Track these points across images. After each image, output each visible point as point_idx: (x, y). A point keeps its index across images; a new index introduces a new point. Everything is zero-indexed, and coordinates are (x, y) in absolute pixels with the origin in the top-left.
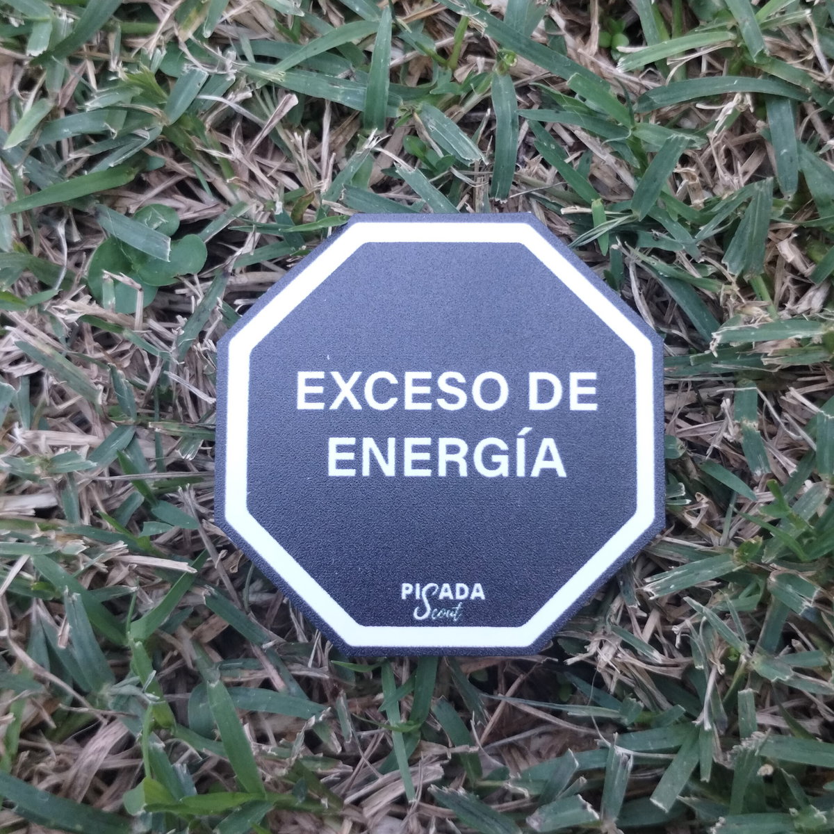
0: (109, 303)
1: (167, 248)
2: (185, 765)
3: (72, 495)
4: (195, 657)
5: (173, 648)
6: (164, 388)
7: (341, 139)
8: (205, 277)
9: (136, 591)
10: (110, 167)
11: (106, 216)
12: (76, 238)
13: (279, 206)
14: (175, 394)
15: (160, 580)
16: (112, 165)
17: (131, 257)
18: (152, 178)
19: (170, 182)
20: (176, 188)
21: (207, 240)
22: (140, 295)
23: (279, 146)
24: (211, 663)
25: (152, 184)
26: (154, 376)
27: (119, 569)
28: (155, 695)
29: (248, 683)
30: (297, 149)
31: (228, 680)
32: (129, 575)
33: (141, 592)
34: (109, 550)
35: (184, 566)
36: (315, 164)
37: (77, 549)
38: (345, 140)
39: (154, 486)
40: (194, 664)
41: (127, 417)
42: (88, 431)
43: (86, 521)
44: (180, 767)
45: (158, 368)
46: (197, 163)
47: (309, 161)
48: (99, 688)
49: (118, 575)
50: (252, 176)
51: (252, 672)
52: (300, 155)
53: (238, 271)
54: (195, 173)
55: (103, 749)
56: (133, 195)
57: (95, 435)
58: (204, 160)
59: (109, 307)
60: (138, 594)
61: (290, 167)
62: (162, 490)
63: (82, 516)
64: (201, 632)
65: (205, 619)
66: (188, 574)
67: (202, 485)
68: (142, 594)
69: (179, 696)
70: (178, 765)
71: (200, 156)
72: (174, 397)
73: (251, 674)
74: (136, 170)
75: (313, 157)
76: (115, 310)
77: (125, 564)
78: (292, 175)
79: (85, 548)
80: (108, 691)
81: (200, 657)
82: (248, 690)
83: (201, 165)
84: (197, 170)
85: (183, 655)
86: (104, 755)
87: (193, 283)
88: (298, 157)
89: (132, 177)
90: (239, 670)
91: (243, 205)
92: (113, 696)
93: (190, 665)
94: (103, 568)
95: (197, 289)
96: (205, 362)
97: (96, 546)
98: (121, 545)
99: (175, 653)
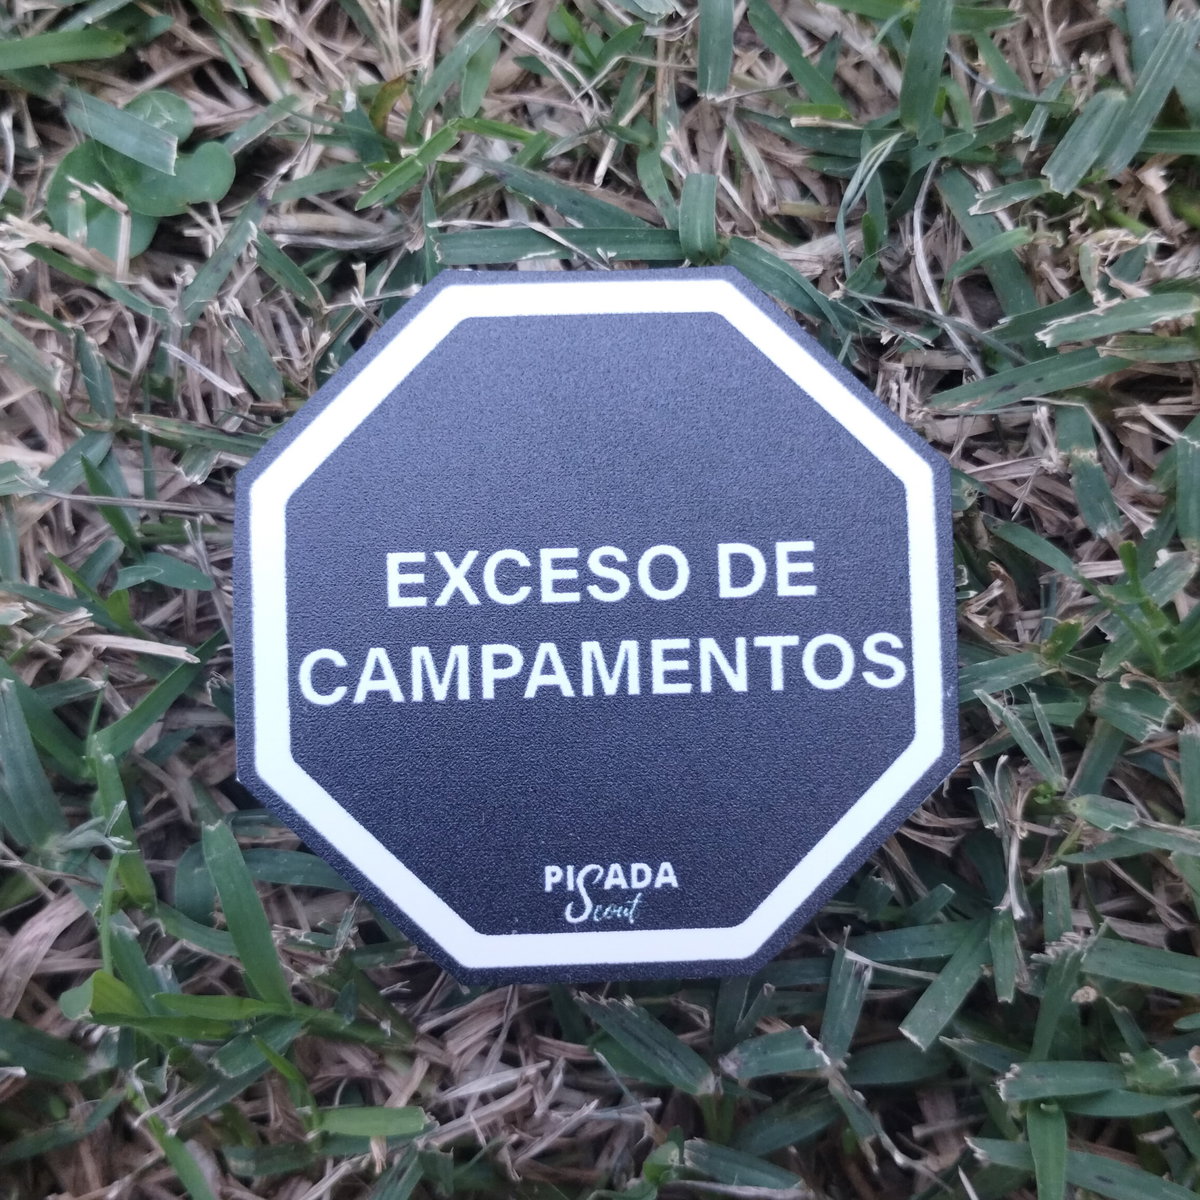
0: (78, 235)
1: (172, 153)
2: (170, 967)
3: (9, 535)
4: (196, 805)
5: (161, 787)
6: (159, 379)
7: (451, 15)
8: (231, 215)
9: (103, 689)
10: (88, 26)
11: (78, 105)
12: (32, 142)
13: (350, 101)
14: (176, 385)
15: (143, 677)
16: (89, 20)
17: (117, 172)
18: (153, 56)
19: (181, 66)
20: (190, 79)
21: (236, 152)
22: (125, 222)
23: (355, 20)
24: (219, 814)
25: (154, 67)
26: (143, 352)
27: (80, 657)
28: (126, 839)
29: (276, 845)
30: (383, 24)
31: (245, 840)
32: (93, 665)
33: (111, 693)
34: (63, 622)
35: (179, 652)
36: (409, 51)
37: (13, 615)
38: (457, 18)
39: (140, 530)
40: (194, 814)
41: (100, 419)
42: (39, 446)
43: (33, 581)
44: (162, 968)
45: (149, 339)
46: (224, 34)
47: (400, 46)
48: (42, 839)
49: (75, 665)
50: (310, 58)
51: (283, 830)
52: (387, 33)
53: (282, 209)
54: (221, 50)
55: (45, 936)
56: (123, 84)
57: (52, 453)
58: (235, 30)
59: (76, 240)
60: (107, 695)
61: (369, 53)
62: (151, 538)
63: (24, 574)
64: (206, 768)
65: (213, 750)
66: (188, 665)
67: (216, 536)
68: (113, 698)
69: (167, 863)
70: (158, 966)
71: (230, 23)
72: (174, 392)
73: (281, 834)
74: (130, 40)
75: (406, 40)
76: (87, 244)
77: (87, 647)
78: (371, 67)
79: (25, 615)
80: (55, 844)
81: (204, 804)
82: (275, 854)
83: (231, 41)
84: (224, 46)
85: (178, 801)
86: (45, 947)
87: (211, 221)
88: (382, 35)
89: (121, 48)
90: (263, 828)
91: (293, 99)
92: (65, 853)
93: (187, 817)
94: (53, 650)
95: (218, 231)
96: (227, 334)
97: (43, 616)
98: (83, 614)
99: (164, 795)
